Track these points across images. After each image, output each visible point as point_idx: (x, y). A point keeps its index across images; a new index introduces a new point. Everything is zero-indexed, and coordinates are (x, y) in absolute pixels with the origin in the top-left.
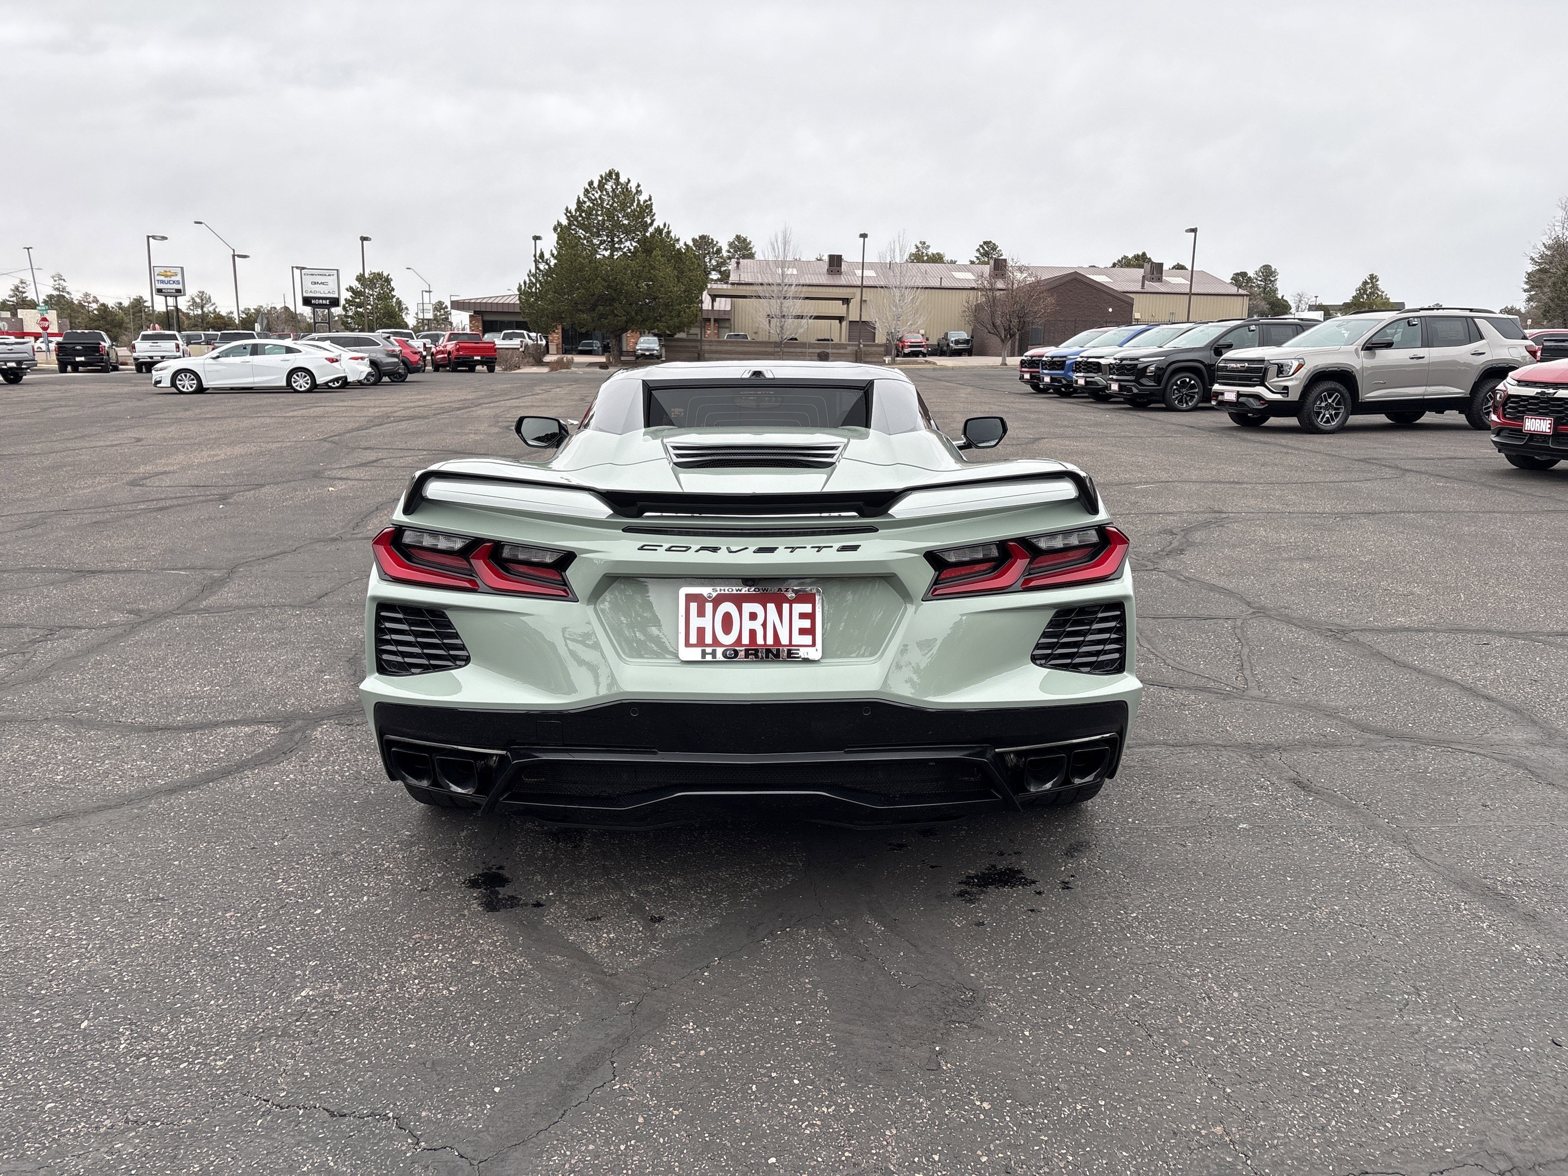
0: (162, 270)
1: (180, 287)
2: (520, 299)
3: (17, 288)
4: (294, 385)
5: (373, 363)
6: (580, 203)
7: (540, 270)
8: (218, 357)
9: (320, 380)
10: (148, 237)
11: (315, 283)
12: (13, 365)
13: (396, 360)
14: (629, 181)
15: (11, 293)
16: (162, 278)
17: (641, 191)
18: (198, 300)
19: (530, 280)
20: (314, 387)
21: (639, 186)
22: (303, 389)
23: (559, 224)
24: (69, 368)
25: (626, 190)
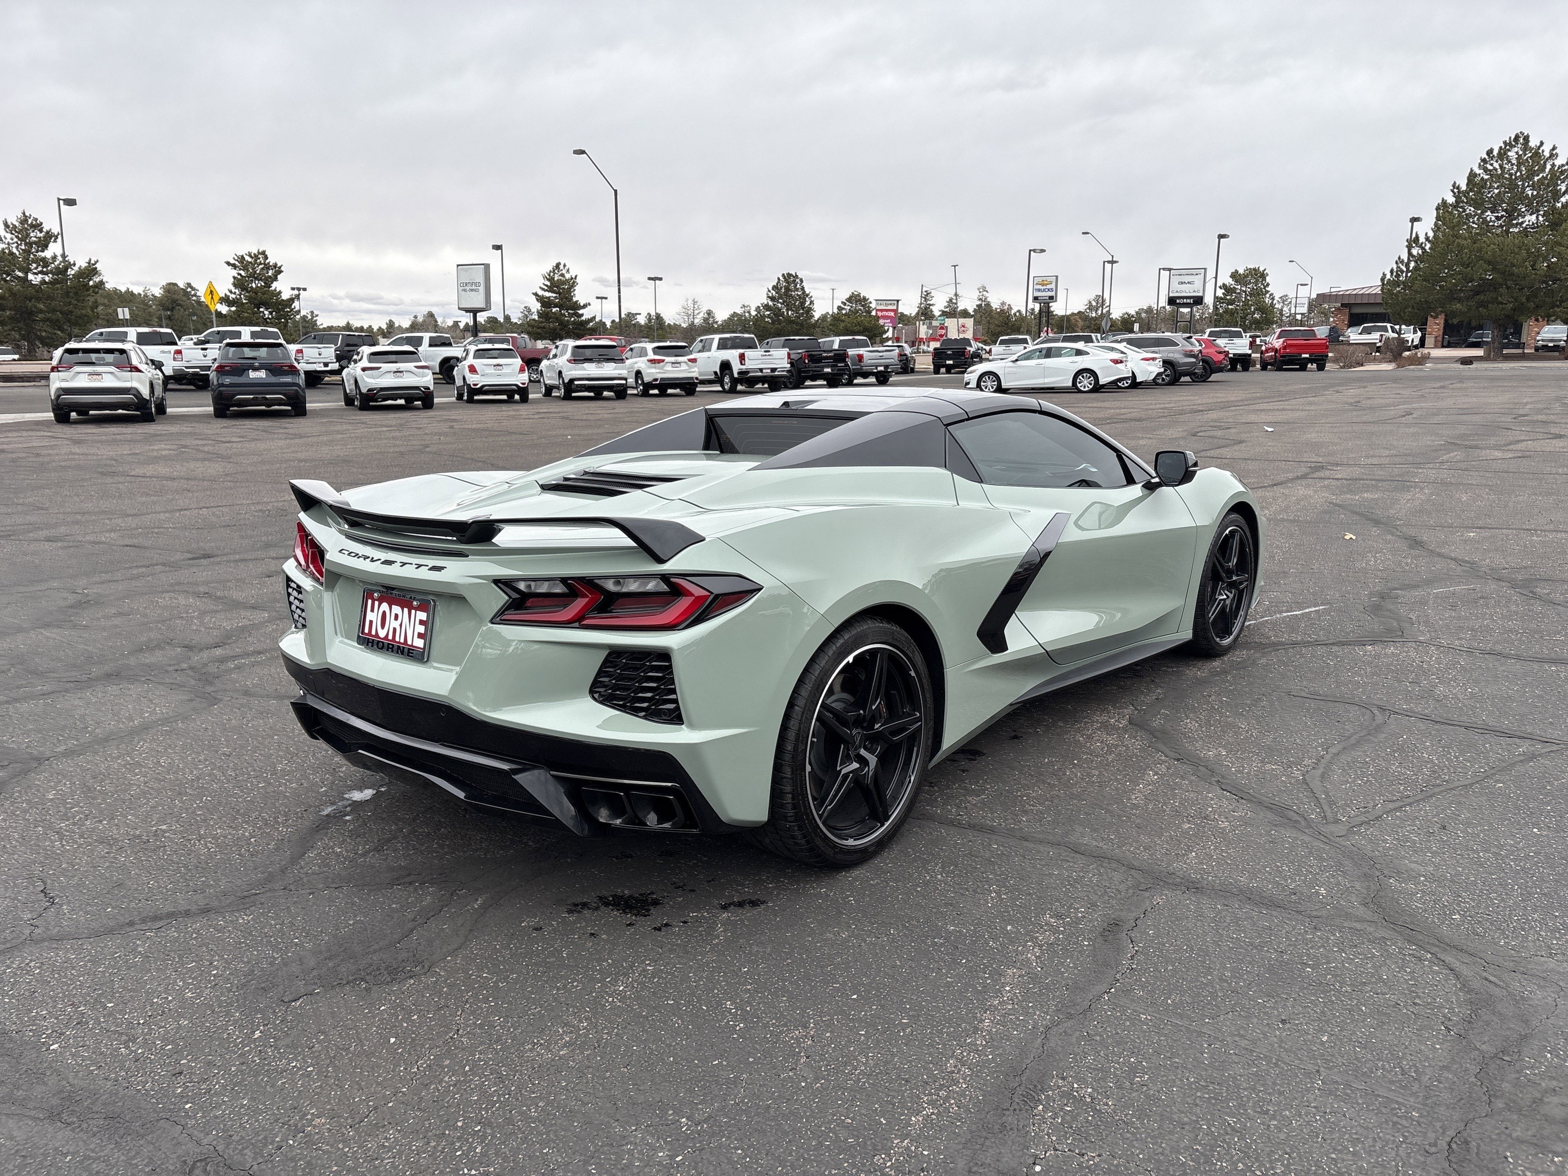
0: (1040, 279)
1: (1052, 294)
2: (1382, 290)
3: (951, 300)
4: (1079, 385)
5: (1167, 363)
6: (1472, 176)
7: (1413, 256)
8: (1017, 360)
9: (1102, 381)
10: (1030, 251)
11: (1182, 283)
12: (882, 368)
13: (1193, 360)
14: (1542, 143)
15: (946, 304)
16: (1040, 287)
17: (1557, 155)
18: (1094, 304)
19: (1398, 267)
20: (1098, 388)
21: (1554, 148)
22: (1087, 389)
23: (1444, 202)
24: (943, 370)
25: (1537, 154)
